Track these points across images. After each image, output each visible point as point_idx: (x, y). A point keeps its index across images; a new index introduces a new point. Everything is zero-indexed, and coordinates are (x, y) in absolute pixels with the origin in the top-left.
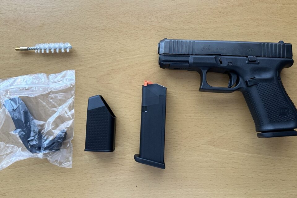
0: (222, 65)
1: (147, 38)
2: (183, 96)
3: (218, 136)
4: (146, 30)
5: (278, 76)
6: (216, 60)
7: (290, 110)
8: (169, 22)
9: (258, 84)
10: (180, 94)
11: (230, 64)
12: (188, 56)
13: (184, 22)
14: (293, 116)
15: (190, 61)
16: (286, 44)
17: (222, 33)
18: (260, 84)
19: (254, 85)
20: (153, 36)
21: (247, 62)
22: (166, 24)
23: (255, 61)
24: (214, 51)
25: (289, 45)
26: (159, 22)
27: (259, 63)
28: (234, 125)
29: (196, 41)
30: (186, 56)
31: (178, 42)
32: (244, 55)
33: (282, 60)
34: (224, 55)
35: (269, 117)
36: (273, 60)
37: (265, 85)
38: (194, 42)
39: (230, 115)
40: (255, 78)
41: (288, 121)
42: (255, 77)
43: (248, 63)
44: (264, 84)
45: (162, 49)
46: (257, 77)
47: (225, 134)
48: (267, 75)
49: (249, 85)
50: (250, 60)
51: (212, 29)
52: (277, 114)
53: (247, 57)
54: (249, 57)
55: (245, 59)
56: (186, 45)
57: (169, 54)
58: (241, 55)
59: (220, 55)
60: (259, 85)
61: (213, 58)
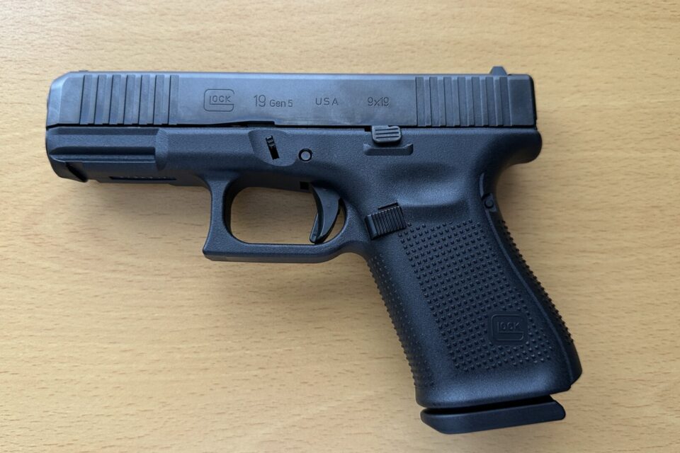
0: (276, 162)
1: (32, 74)
2: (169, 278)
3: (298, 418)
4: (29, 46)
5: (482, 194)
6: (253, 145)
7: (531, 321)
8: (107, 15)
9: (409, 229)
10: (157, 272)
11: (305, 156)
12: (152, 128)
13: (162, 15)
14: (543, 346)
15: (157, 151)
16: (514, 78)
17: (295, 48)
18: (415, 225)
19: (391, 233)
20: (51, 66)
21: (367, 146)
22: (98, 24)
23: (398, 143)
24: (249, 110)
25: (520, 81)
26: (74, 18)
27: (411, 150)
28: (353, 372)
29: (181, 76)
30: (145, 133)
31: (116, 80)
32: (358, 122)
33: (498, 137)
34: (286, 123)
35: (452, 354)
36: (465, 136)
37: (433, 230)
38: (173, 81)
39: (338, 338)
40: (397, 204)
41: (523, 367)
42: (399, 202)
43: (370, 153)
44: (432, 225)
45: (56, 108)
46: (404, 201)
47: (321, 408)
48: (441, 194)
49: (375, 232)
50: (378, 140)
51: (263, 35)
52: (483, 341)
53: (368, 129)
54: (373, 128)
55: (361, 136)
56: (145, 90)
57: (78, 125)
58: (348, 124)
59: (271, 124)
60: (412, 232)
61: (242, 136)
